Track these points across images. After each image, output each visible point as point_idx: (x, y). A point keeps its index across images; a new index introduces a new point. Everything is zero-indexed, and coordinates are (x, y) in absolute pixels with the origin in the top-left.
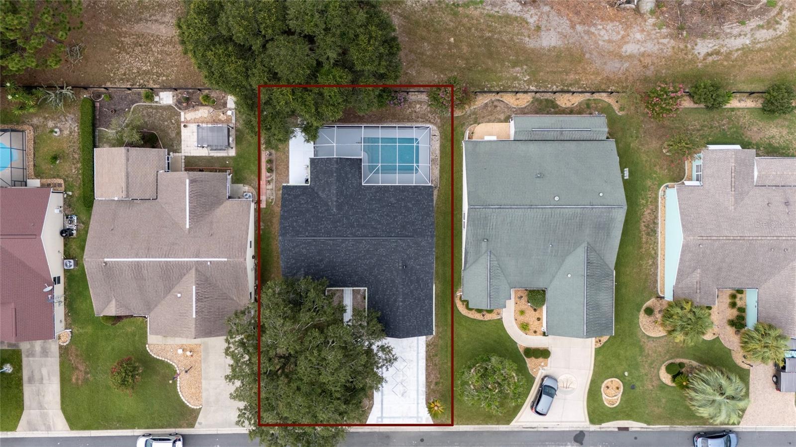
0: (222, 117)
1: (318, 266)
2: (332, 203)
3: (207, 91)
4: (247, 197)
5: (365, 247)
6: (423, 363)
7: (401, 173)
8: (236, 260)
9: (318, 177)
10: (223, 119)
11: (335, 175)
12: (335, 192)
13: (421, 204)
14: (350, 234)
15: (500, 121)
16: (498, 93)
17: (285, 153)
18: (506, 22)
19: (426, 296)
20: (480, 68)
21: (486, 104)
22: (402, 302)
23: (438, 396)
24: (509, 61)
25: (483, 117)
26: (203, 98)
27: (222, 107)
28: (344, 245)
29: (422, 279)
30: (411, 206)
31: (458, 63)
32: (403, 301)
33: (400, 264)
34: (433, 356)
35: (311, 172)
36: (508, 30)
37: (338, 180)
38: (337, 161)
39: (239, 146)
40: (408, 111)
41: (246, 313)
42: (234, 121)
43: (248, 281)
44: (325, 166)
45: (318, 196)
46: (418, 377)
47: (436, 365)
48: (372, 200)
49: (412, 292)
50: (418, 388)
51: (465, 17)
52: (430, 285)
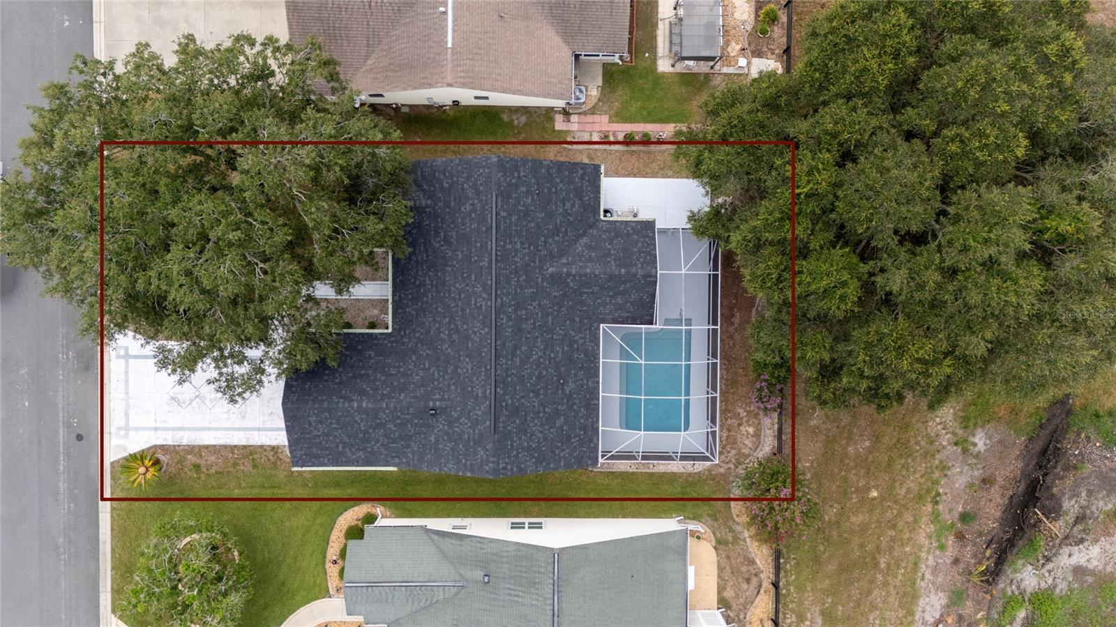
0: (734, 48)
1: (437, 234)
2: (565, 265)
3: (784, 19)
4: (578, 94)
5: (475, 333)
6: (239, 439)
7: (620, 402)
8: (450, 66)
9: (617, 236)
10: (729, 49)
11: (623, 271)
12: (588, 270)
13: (563, 444)
14: (502, 304)
15: (721, 589)
16: (776, 585)
17: (662, 169)
18: (905, 594)
19: (373, 453)
20: (822, 548)
21: (753, 562)
22: (360, 407)
23: (172, 470)
24: (834, 604)
25: (728, 557)
26: (773, 11)
27: (753, 47)
28: (479, 289)
29: (409, 446)
30: (558, 424)
31: (831, 506)
32: (360, 410)
33: (438, 404)
34: (253, 460)
35: (627, 222)
36: (891, 599)
37: (611, 277)
38: (650, 276)
39: (677, 79)
40: (741, 411)
41: (332, 84)
42: (725, 70)
43: (405, 89)
44: (640, 252)
45: (578, 237)
46: (209, 429)
47: (235, 465)
48: (571, 345)
49: (381, 425)
50: (188, 429)
51: (914, 516)
52: (397, 460)
